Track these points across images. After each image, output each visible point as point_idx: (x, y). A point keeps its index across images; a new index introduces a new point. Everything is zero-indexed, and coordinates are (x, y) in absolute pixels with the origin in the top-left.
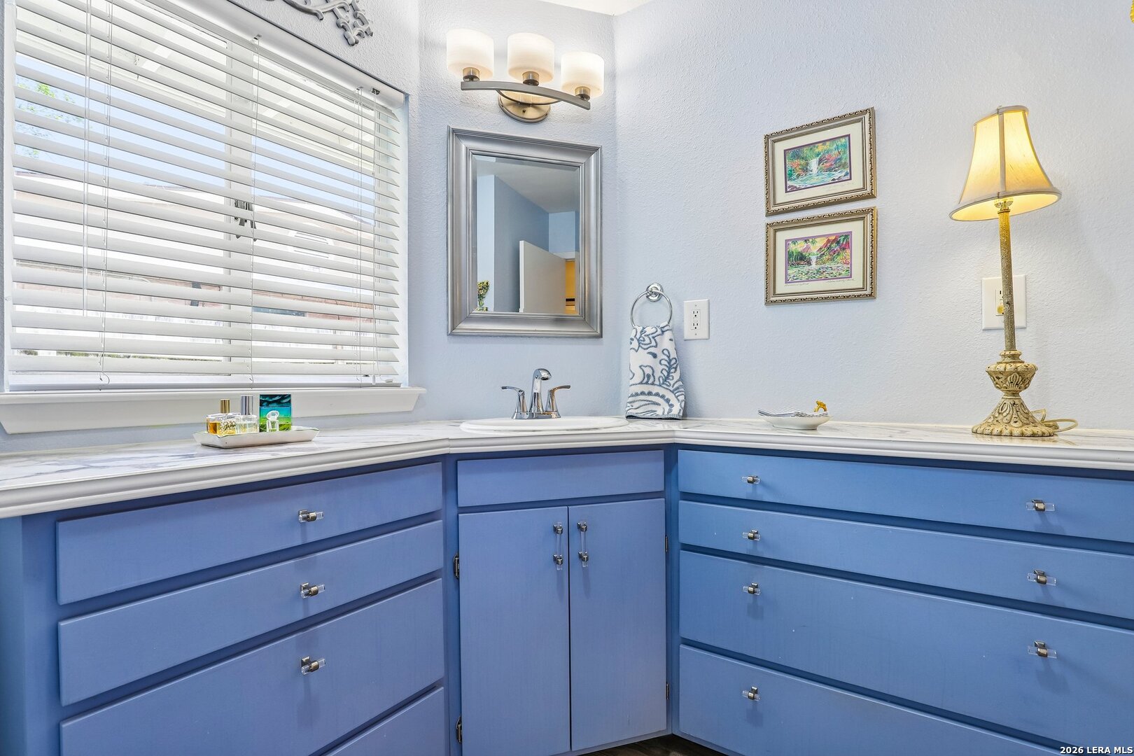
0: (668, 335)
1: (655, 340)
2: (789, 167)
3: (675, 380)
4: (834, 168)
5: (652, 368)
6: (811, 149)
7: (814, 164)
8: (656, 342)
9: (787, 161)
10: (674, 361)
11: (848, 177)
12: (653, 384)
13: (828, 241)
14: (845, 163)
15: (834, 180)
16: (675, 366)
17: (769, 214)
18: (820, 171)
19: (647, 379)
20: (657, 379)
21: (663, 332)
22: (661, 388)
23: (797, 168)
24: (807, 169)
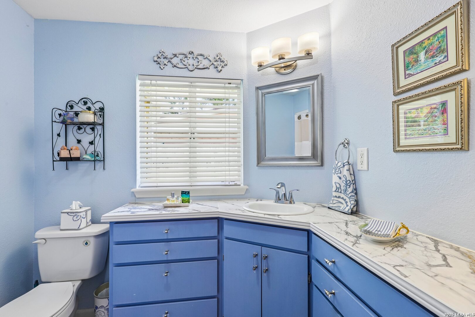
0: (346, 167)
1: (340, 170)
2: (407, 61)
3: (349, 192)
4: (436, 55)
5: (339, 184)
6: (420, 46)
7: (422, 56)
8: (341, 171)
9: (406, 58)
10: (348, 182)
11: (446, 59)
12: (341, 192)
13: (431, 108)
14: (444, 49)
15: (436, 63)
16: (349, 184)
17: (395, 94)
18: (427, 59)
19: (338, 190)
20: (342, 190)
21: (344, 166)
22: (344, 195)
23: (412, 61)
24: (418, 60)
